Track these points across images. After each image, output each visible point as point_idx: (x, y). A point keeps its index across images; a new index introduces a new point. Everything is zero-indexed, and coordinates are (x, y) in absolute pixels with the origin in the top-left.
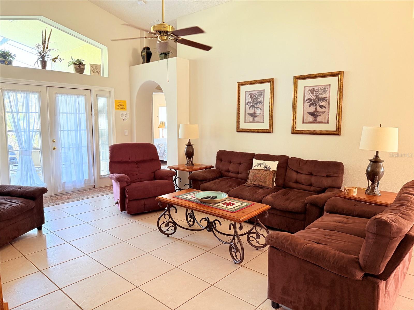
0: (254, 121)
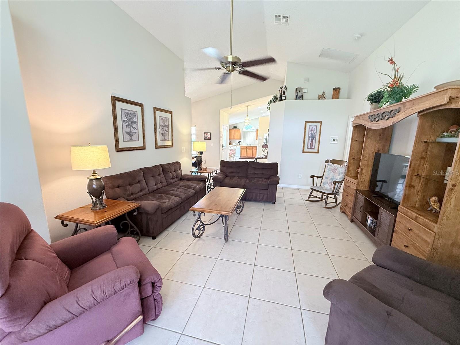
0: (131, 140)
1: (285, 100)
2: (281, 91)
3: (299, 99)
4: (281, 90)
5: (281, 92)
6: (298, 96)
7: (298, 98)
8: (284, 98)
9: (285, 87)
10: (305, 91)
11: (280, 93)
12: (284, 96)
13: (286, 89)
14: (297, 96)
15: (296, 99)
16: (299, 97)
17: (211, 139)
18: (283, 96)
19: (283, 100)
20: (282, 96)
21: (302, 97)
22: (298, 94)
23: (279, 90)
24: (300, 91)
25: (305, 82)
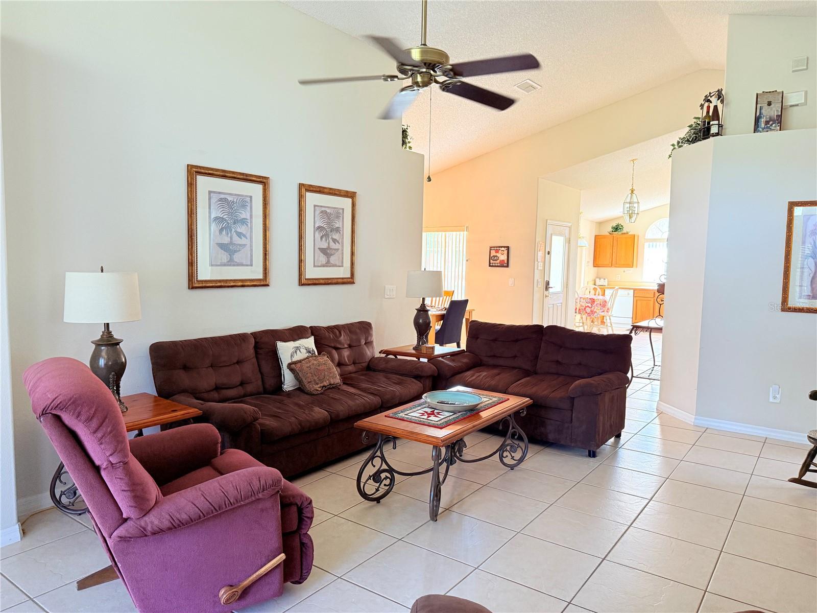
1: (717, 134)
2: (709, 107)
3: (768, 128)
4: (706, 104)
5: (708, 112)
6: (763, 120)
7: (763, 125)
8: (714, 130)
9: (720, 95)
10: (791, 99)
11: (705, 114)
12: (716, 122)
13: (722, 102)
14: (757, 120)
15: (756, 130)
16: (767, 123)
17: (507, 266)
18: (711, 123)
19: (713, 135)
20: (709, 123)
21: (779, 121)
22: (763, 111)
23: (702, 106)
24: (769, 104)
25: (793, 71)
